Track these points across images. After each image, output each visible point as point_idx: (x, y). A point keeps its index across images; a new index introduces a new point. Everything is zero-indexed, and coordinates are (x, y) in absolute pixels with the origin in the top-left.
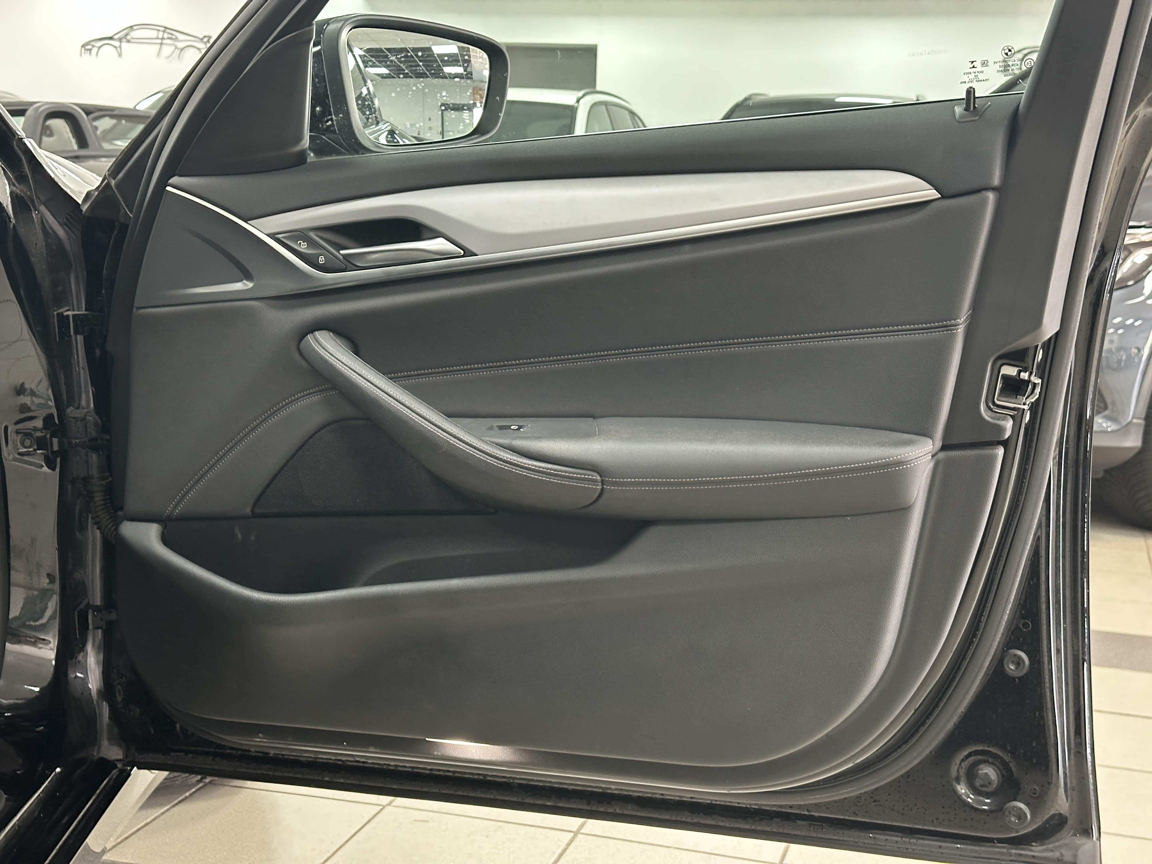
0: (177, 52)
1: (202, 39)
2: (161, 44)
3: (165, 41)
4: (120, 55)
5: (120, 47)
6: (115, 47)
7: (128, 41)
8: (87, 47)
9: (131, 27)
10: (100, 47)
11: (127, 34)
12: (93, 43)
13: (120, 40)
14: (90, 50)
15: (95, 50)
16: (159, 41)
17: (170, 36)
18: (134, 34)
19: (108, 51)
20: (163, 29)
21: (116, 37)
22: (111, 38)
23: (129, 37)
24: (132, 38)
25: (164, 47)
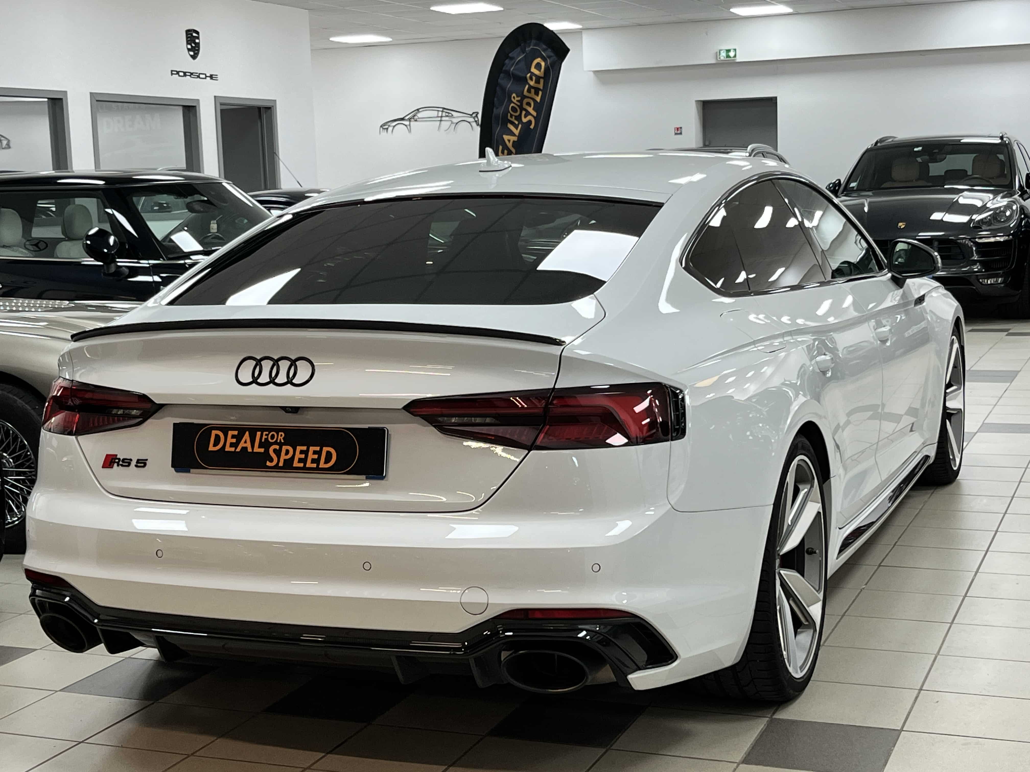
0: (453, 126)
1: (471, 115)
2: (441, 121)
3: (443, 119)
4: (410, 131)
5: (410, 125)
6: (406, 125)
7: (416, 121)
8: (384, 127)
9: (418, 110)
10: (394, 126)
11: (414, 116)
12: (389, 124)
13: (410, 120)
14: (387, 129)
15: (390, 129)
16: (439, 119)
17: (447, 114)
18: (420, 115)
19: (401, 128)
20: (441, 110)
21: (407, 118)
22: (402, 119)
23: (416, 117)
24: (419, 118)
25: (442, 123)
